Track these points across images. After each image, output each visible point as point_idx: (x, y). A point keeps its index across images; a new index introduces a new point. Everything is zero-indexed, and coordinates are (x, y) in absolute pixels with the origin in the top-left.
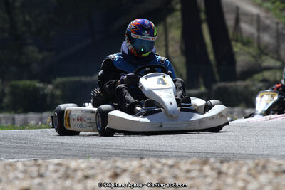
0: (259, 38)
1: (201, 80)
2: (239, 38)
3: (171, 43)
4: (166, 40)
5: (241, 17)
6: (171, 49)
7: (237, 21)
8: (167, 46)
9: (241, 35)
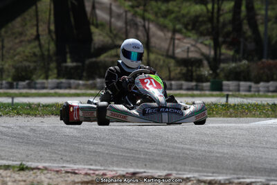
0: (110, 22)
1: (68, 56)
2: (95, 22)
3: (40, 23)
4: (37, 20)
5: (97, 5)
6: (40, 29)
7: (94, 8)
8: (37, 26)
9: (97, 20)
